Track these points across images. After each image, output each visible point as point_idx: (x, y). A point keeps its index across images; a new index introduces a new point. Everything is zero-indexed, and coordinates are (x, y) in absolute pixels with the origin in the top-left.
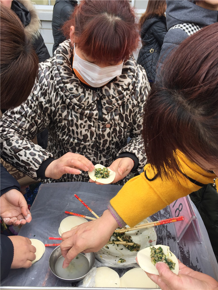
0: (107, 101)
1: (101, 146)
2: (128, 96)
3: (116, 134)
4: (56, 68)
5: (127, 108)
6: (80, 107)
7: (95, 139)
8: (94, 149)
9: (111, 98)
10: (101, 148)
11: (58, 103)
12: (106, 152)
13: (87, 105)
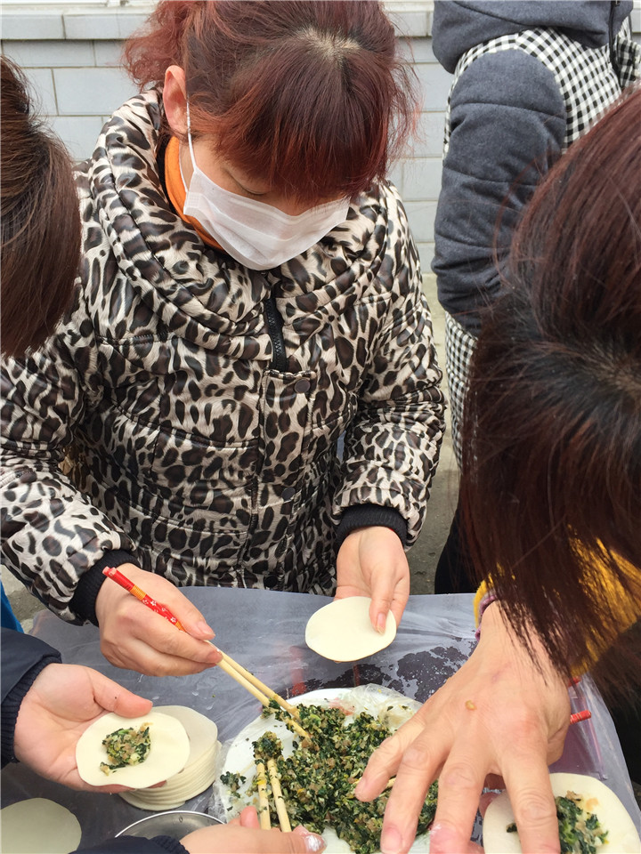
0: (298, 299)
1: (273, 457)
2: (365, 275)
3: (324, 411)
4: (117, 197)
5: (363, 317)
6: (214, 325)
7: (254, 433)
8: (249, 469)
9: (310, 286)
10: (275, 463)
11: (121, 328)
12: (285, 475)
13: (238, 317)
